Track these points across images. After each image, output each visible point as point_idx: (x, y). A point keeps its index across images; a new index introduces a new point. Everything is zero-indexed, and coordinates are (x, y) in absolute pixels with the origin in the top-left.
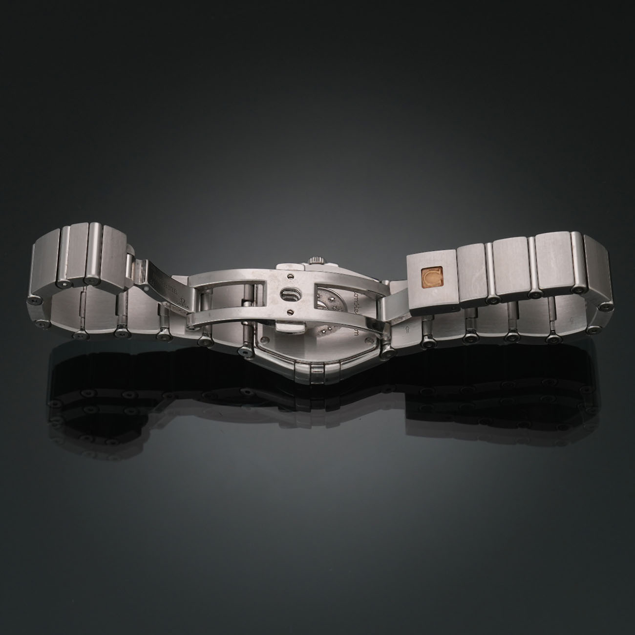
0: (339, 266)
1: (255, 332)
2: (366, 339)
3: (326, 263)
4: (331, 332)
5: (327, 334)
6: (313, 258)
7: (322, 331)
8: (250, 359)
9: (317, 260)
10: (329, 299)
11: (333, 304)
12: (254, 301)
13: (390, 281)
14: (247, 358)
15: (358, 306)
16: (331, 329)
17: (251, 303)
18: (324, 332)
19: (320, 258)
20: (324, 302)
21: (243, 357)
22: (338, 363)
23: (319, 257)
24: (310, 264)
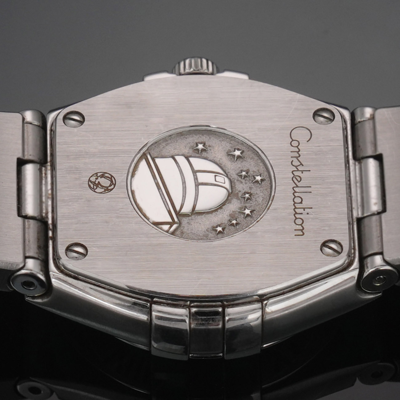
0: (250, 78)
1: (50, 234)
2: (324, 244)
3: (219, 71)
4: (237, 231)
5: (228, 235)
6: (187, 61)
7: (214, 229)
8: (39, 301)
9: (196, 66)
10: (230, 155)
11: (239, 165)
12: (46, 162)
13: (375, 109)
14: (34, 297)
15: (300, 168)
16: (237, 224)
17: (38, 166)
18: (219, 229)
19: (204, 61)
20: (217, 160)
21: (22, 296)
22: (257, 301)
23: (201, 58)
24: (180, 74)
